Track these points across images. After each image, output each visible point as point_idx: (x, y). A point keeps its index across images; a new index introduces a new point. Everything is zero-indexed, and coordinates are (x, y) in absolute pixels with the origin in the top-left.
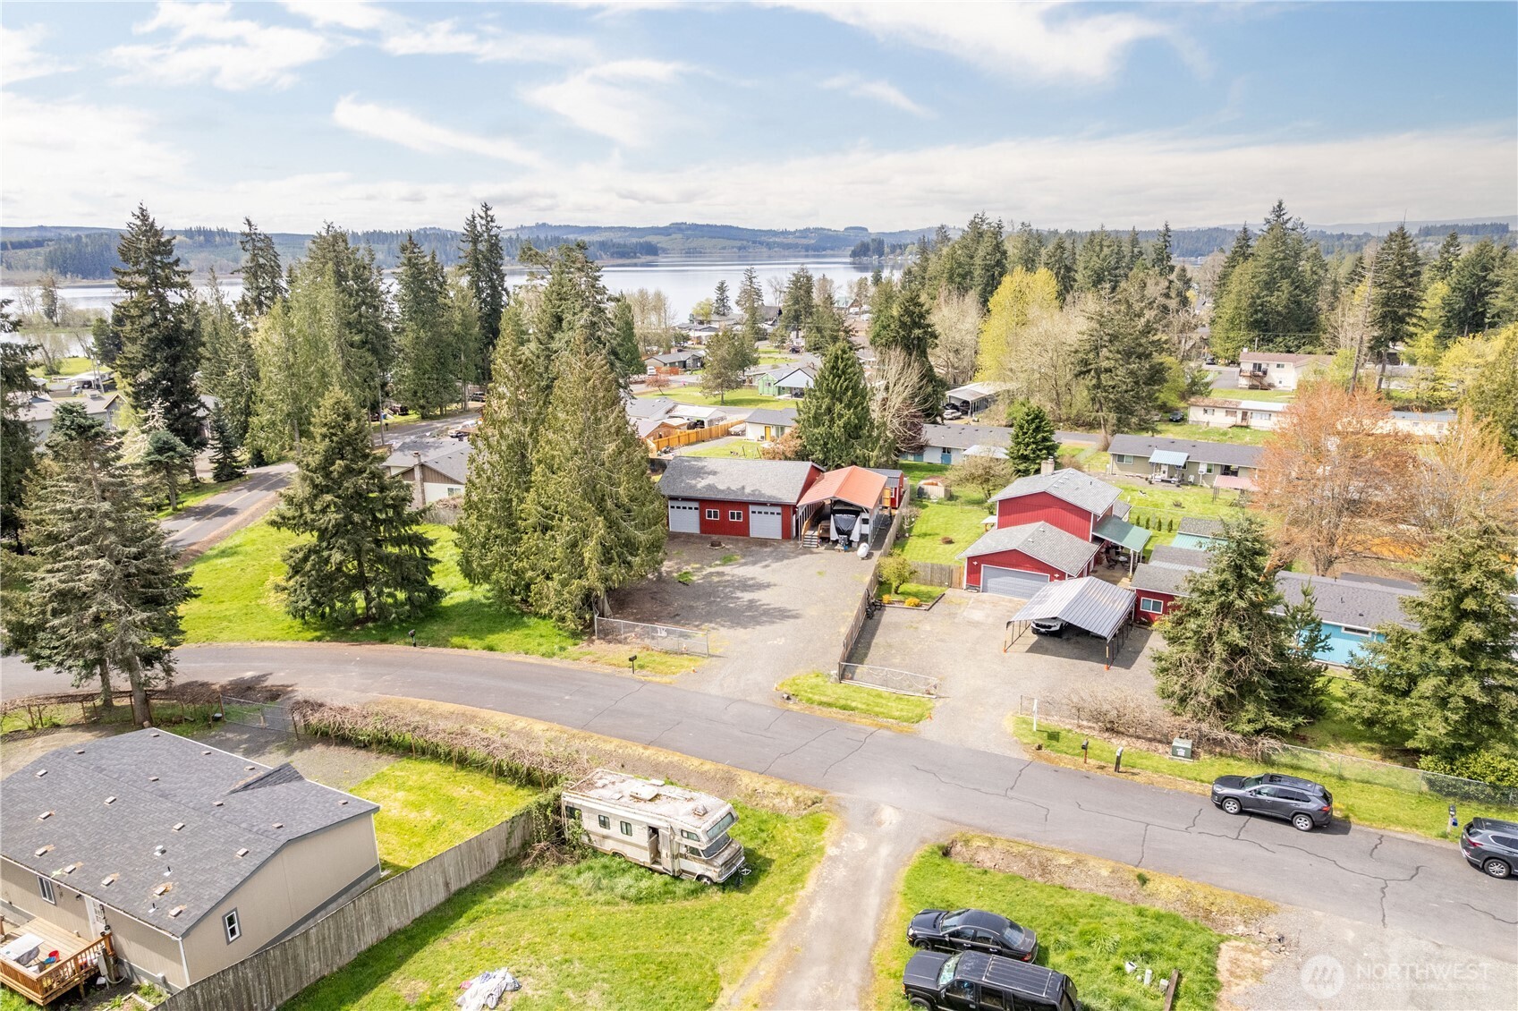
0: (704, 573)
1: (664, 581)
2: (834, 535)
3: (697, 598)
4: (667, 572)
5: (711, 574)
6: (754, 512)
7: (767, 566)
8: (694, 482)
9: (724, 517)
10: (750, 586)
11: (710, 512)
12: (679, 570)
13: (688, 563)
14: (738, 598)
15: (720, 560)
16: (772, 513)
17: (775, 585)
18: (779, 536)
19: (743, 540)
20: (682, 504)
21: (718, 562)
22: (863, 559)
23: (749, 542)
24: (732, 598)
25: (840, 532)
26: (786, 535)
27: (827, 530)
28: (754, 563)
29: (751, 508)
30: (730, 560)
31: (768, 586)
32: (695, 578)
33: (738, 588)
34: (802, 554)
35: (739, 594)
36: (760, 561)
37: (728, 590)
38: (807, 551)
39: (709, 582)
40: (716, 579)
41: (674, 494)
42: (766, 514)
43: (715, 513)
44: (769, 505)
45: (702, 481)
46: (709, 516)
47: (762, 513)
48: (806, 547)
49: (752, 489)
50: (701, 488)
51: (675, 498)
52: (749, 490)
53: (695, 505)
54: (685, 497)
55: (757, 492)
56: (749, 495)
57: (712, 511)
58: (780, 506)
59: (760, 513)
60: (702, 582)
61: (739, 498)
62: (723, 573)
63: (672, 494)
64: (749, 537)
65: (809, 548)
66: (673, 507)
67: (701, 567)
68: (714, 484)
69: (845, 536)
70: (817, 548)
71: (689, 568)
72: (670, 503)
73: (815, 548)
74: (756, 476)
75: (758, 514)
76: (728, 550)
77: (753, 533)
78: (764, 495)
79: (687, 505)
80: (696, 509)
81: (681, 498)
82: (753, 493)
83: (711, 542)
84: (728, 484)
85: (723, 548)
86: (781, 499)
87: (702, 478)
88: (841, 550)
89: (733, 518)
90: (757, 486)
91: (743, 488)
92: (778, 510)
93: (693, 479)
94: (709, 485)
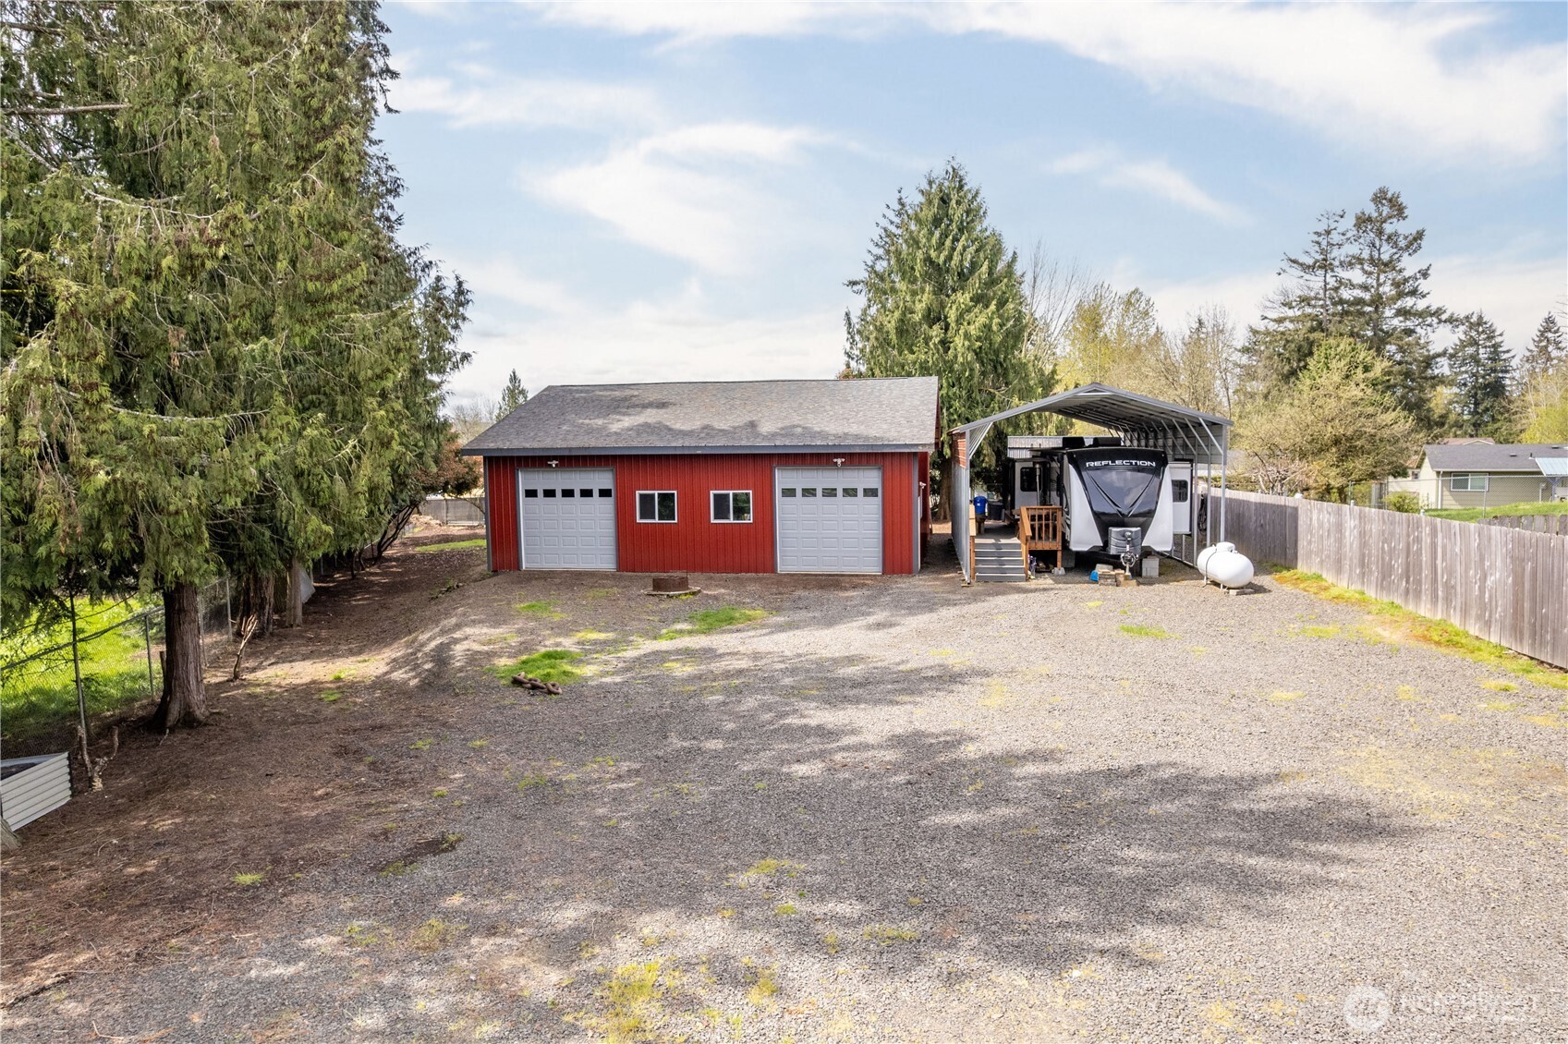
0: (630, 653)
1: (448, 688)
3: (594, 740)
4: (473, 658)
5: (660, 657)
6: (789, 493)
7: (879, 626)
8: (600, 422)
9: (695, 510)
11: (646, 500)
12: (525, 647)
13: (564, 629)
14: (822, 732)
15: (690, 619)
16: (850, 492)
17: (982, 673)
18: (874, 567)
19: (755, 580)
20: (559, 480)
21: (685, 626)
22: (1241, 590)
23: (780, 583)
24: (790, 733)
25: (1105, 522)
26: (894, 564)
27: (1052, 524)
28: (830, 622)
29: (783, 478)
30: (731, 620)
31: (953, 676)
32: (588, 670)
33: (799, 694)
35: (822, 715)
36: (846, 617)
37: (750, 703)
38: (997, 582)
39: (652, 681)
40: (681, 670)
41: (536, 445)
42: (830, 493)
43: (666, 499)
44: (839, 461)
45: (626, 418)
46: (647, 512)
47: (819, 492)
48: (986, 580)
49: (780, 425)
50: (620, 430)
51: (538, 461)
52: (771, 427)
53: (603, 479)
54: (570, 449)
55: (799, 430)
56: (774, 435)
57: (656, 493)
58: (876, 463)
59: (809, 492)
60: (618, 679)
61: (744, 443)
62: (709, 654)
63: (527, 446)
64: (770, 566)
65: (1000, 580)
66: (531, 493)
67: (615, 641)
68: (660, 423)
69: (1134, 529)
70: (1027, 579)
71: (568, 643)
72: (524, 480)
73: (1020, 579)
74: (786, 405)
75: (803, 495)
76: (716, 598)
77: (789, 559)
78: (821, 434)
79: (577, 480)
80: (605, 493)
81: (555, 458)
82: (787, 431)
83: (658, 585)
84: (706, 422)
85: (694, 594)
86: (882, 438)
87: (624, 414)
88: (1121, 579)
89: (721, 512)
90: (796, 420)
91: (752, 425)
92: (871, 478)
93: (598, 417)
94: (647, 425)
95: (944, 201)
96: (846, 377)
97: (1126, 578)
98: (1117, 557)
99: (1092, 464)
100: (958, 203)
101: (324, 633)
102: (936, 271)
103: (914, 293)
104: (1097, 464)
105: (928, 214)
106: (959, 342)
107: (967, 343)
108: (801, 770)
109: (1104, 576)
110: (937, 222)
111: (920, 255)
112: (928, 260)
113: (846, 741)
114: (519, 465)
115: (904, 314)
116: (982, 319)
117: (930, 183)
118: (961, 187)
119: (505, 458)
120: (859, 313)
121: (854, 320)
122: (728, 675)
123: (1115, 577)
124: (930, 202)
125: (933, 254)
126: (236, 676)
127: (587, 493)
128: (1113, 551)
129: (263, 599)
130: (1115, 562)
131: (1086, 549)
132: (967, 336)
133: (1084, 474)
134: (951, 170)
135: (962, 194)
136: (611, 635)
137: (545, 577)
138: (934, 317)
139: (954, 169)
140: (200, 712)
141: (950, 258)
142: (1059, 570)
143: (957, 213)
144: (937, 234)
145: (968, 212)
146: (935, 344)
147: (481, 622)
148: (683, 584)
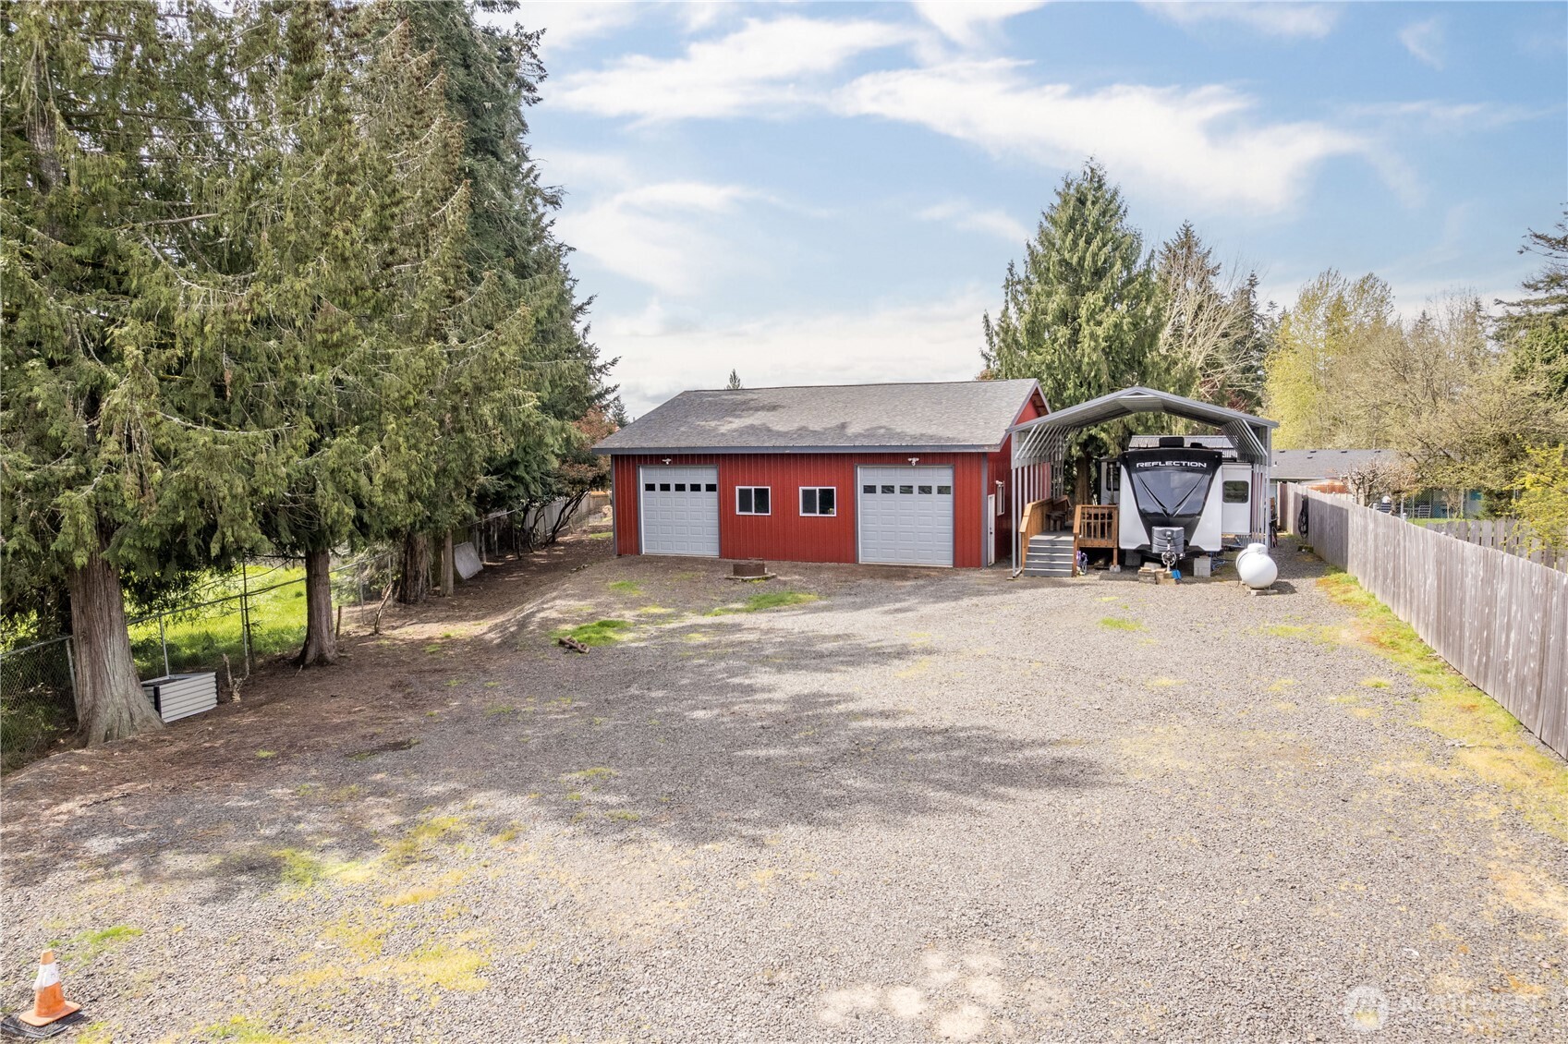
0: (672, 625)
1: (514, 646)
2: (1131, 533)
4: (545, 623)
5: (694, 628)
6: (870, 489)
7: (898, 611)
8: (713, 424)
9: (786, 505)
10: (821, 656)
11: (745, 493)
12: (592, 617)
13: (635, 604)
14: (748, 689)
15: (746, 600)
16: (925, 490)
17: (928, 652)
18: (947, 562)
19: (833, 569)
20: (672, 476)
21: (736, 606)
22: (1263, 590)
23: (853, 573)
24: (723, 689)
25: (1150, 520)
26: (966, 556)
27: (1107, 522)
28: (860, 607)
29: (864, 476)
30: (780, 602)
31: (902, 653)
32: (626, 637)
33: (765, 661)
34: (1024, 587)
35: (762, 677)
36: (880, 603)
37: (722, 666)
38: (1045, 576)
39: (668, 649)
40: (698, 638)
41: (652, 445)
42: (907, 490)
43: (762, 494)
44: (914, 460)
45: (737, 421)
46: (745, 506)
47: (897, 490)
48: (1033, 575)
49: (867, 427)
50: (727, 432)
51: (655, 459)
52: (859, 428)
53: (708, 476)
54: (679, 448)
55: (882, 431)
56: (857, 436)
57: (753, 488)
58: (948, 463)
59: (888, 489)
60: (643, 644)
61: (827, 444)
62: (737, 628)
63: (645, 445)
64: (851, 556)
65: (1046, 575)
66: (650, 487)
67: (669, 615)
68: (764, 424)
69: (1175, 529)
70: (1074, 574)
71: (629, 616)
72: (645, 476)
73: (1066, 575)
74: (881, 408)
75: (883, 492)
76: (785, 583)
77: (870, 550)
78: (901, 435)
79: (688, 476)
80: (710, 488)
81: (669, 456)
82: (870, 433)
83: (738, 570)
84: (803, 424)
85: (767, 579)
86: (953, 439)
87: (737, 416)
88: (1161, 577)
89: (809, 506)
90: (884, 421)
91: (843, 426)
92: (943, 476)
93: (714, 419)
94: (752, 427)
95: (1082, 201)
96: (984, 378)
97: (1166, 576)
98: (1159, 555)
99: (1142, 465)
100: (1094, 203)
101: (467, 603)
102: (1070, 271)
103: (1049, 294)
104: (1147, 464)
105: (1064, 217)
106: (1086, 344)
107: (1093, 344)
108: (700, 714)
109: (1150, 574)
110: (1072, 222)
111: (1055, 257)
112: (1063, 262)
113: (758, 696)
114: (640, 462)
115: (1034, 315)
116: (1113, 319)
117: (1068, 185)
118: (1100, 187)
119: (628, 456)
120: (999, 315)
121: (994, 323)
122: (732, 645)
123: (1155, 575)
124: (1066, 202)
125: (1067, 256)
126: (376, 632)
127: (696, 488)
128: (1155, 550)
129: (418, 572)
130: (1157, 559)
131: (1134, 547)
132: (1093, 336)
133: (1134, 476)
134: (1088, 171)
135: (1099, 194)
136: (669, 610)
137: (654, 560)
138: (1065, 317)
139: (1092, 170)
140: (330, 655)
141: (1082, 259)
142: (1115, 567)
143: (1092, 212)
144: (1070, 236)
145: (1104, 214)
146: (1061, 346)
147: (572, 596)
148: (759, 570)
